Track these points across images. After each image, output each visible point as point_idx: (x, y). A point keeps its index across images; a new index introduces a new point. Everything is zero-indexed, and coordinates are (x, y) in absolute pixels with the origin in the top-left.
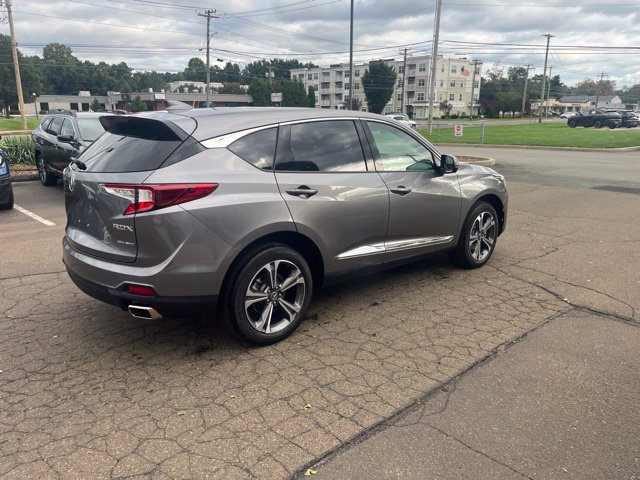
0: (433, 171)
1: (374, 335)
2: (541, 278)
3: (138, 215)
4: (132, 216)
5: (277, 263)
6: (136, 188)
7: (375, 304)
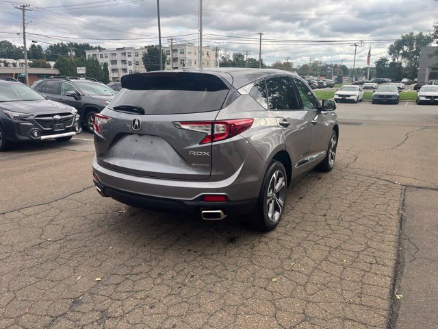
0: (316, 110)
1: (325, 215)
2: (370, 173)
3: (214, 143)
4: (210, 144)
5: (277, 172)
6: (213, 123)
7: (301, 198)
